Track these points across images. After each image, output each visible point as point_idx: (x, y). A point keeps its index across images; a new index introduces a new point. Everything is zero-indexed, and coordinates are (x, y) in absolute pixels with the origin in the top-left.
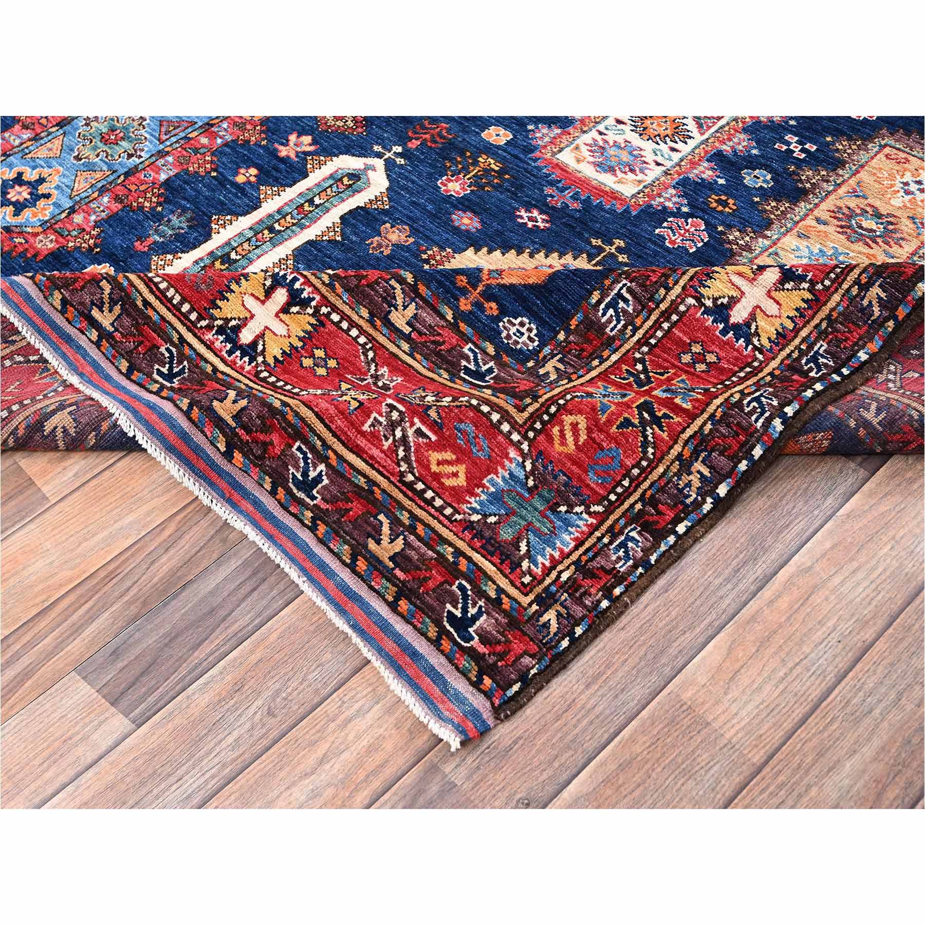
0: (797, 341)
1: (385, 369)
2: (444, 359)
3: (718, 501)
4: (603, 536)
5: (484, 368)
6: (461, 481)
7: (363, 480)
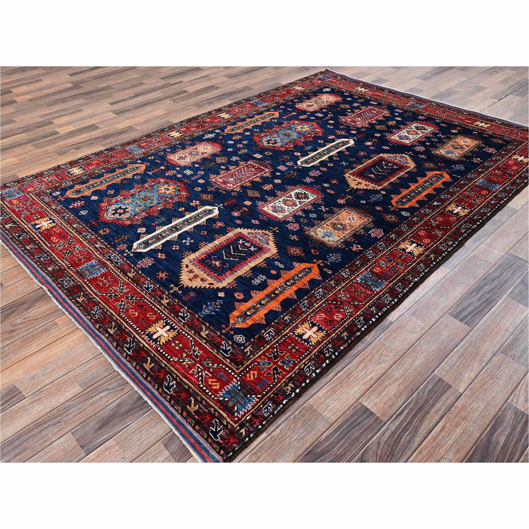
0: (323, 344)
1: (197, 348)
2: (216, 345)
3: (296, 394)
4: (261, 405)
5: (228, 349)
6: (218, 387)
7: (187, 386)
